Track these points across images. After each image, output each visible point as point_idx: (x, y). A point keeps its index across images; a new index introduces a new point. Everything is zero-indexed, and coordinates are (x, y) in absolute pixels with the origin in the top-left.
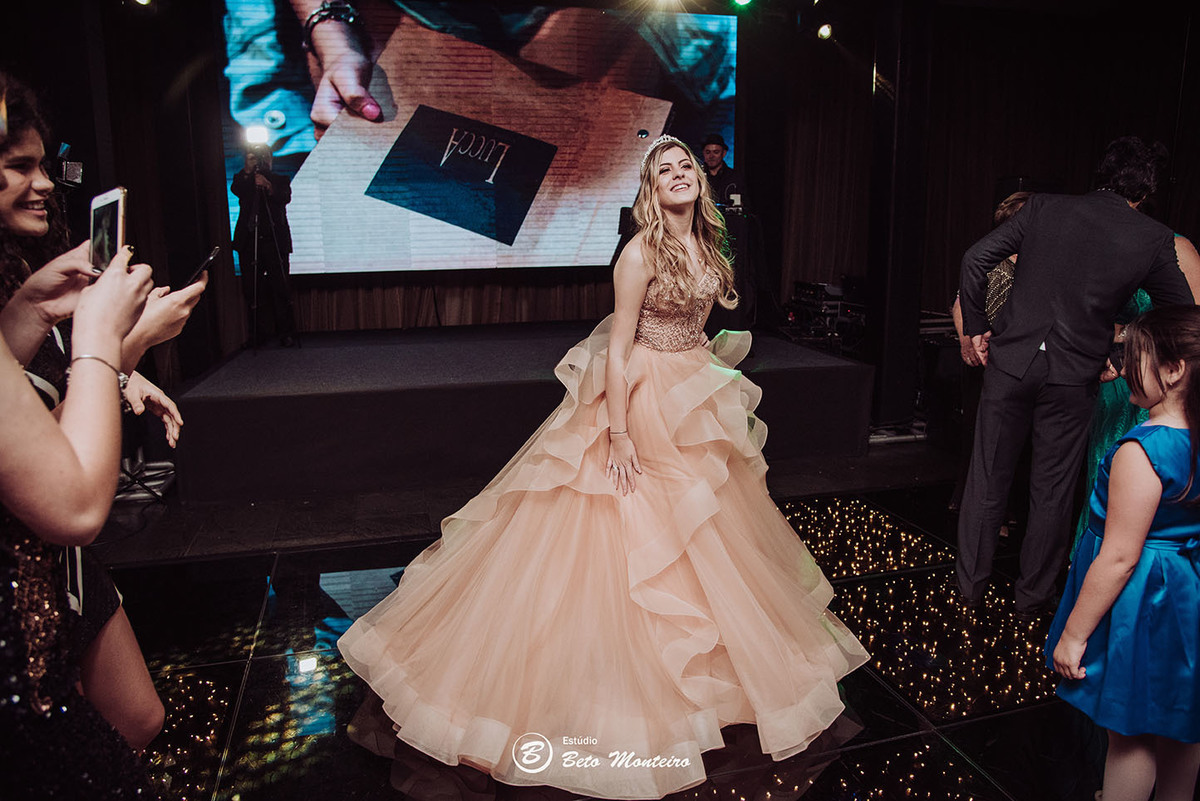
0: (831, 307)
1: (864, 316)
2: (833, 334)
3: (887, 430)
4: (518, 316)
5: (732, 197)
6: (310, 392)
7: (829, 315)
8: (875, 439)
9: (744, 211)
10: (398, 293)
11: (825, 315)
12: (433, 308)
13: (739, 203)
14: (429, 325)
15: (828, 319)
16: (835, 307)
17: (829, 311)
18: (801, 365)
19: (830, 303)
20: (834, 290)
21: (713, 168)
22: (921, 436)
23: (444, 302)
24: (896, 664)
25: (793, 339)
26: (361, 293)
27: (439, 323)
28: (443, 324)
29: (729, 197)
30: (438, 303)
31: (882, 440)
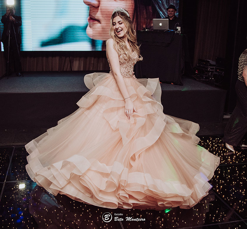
0: (211, 69)
1: (223, 72)
2: (212, 79)
3: (229, 113)
4: (99, 68)
5: (177, 28)
6: (27, 92)
7: (211, 71)
8: (225, 117)
9: (181, 33)
10: (57, 58)
11: (209, 71)
12: (69, 64)
13: (180, 30)
14: (68, 70)
15: (210, 73)
16: (213, 69)
17: (210, 70)
18: (200, 89)
19: (211, 67)
20: (213, 63)
21: (171, 17)
23: (73, 62)
24: (230, 197)
25: (197, 79)
26: (44, 58)
27: (71, 69)
28: (73, 70)
29: (176, 28)
30: (71, 62)
31: (228, 117)
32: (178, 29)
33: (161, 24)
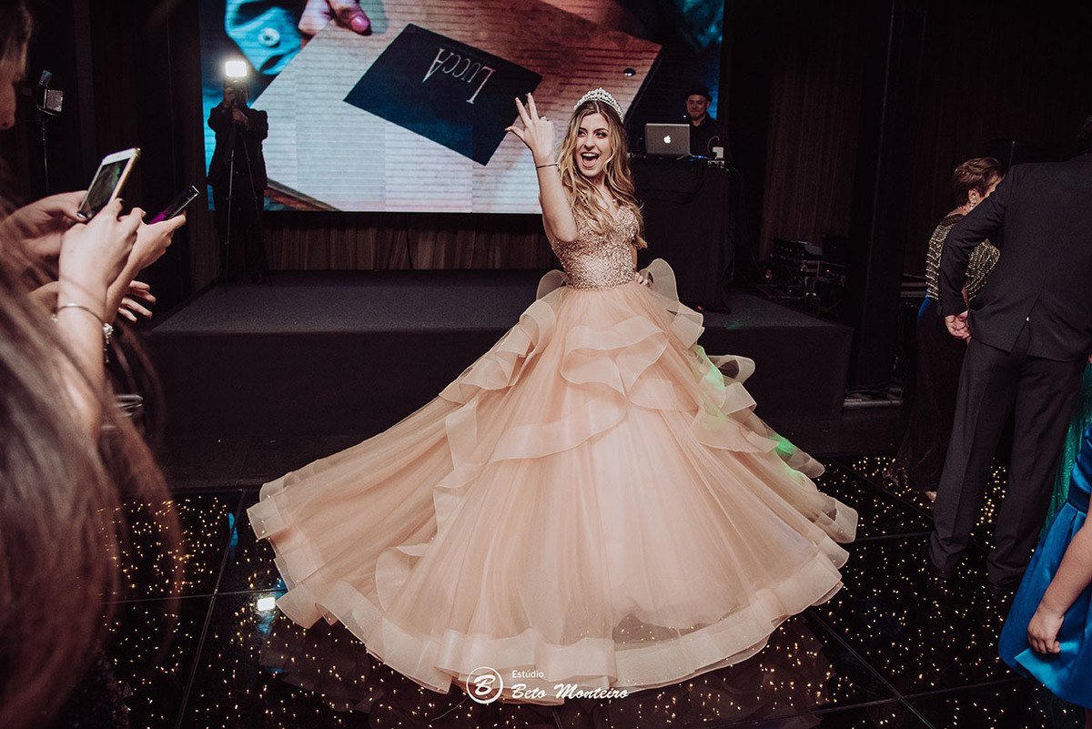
0: (809, 266)
1: (844, 277)
2: (811, 295)
3: (863, 394)
4: (490, 264)
5: (715, 149)
6: (280, 331)
7: (808, 274)
8: (850, 403)
9: (726, 166)
10: (371, 234)
11: (804, 274)
12: (406, 249)
13: (722, 157)
14: (401, 268)
15: (807, 278)
16: (815, 266)
17: (807, 271)
18: (778, 324)
19: (809, 262)
20: (815, 250)
21: (696, 119)
22: (898, 402)
23: (417, 244)
24: (865, 632)
25: (770, 297)
26: (333, 232)
27: (411, 266)
28: (415, 268)
29: (712, 149)
30: (411, 247)
31: (857, 403)
32: (715, 154)
33: (667, 140)
